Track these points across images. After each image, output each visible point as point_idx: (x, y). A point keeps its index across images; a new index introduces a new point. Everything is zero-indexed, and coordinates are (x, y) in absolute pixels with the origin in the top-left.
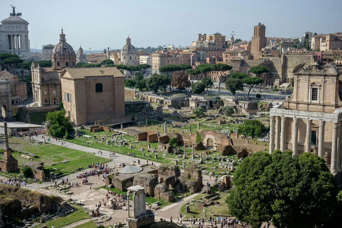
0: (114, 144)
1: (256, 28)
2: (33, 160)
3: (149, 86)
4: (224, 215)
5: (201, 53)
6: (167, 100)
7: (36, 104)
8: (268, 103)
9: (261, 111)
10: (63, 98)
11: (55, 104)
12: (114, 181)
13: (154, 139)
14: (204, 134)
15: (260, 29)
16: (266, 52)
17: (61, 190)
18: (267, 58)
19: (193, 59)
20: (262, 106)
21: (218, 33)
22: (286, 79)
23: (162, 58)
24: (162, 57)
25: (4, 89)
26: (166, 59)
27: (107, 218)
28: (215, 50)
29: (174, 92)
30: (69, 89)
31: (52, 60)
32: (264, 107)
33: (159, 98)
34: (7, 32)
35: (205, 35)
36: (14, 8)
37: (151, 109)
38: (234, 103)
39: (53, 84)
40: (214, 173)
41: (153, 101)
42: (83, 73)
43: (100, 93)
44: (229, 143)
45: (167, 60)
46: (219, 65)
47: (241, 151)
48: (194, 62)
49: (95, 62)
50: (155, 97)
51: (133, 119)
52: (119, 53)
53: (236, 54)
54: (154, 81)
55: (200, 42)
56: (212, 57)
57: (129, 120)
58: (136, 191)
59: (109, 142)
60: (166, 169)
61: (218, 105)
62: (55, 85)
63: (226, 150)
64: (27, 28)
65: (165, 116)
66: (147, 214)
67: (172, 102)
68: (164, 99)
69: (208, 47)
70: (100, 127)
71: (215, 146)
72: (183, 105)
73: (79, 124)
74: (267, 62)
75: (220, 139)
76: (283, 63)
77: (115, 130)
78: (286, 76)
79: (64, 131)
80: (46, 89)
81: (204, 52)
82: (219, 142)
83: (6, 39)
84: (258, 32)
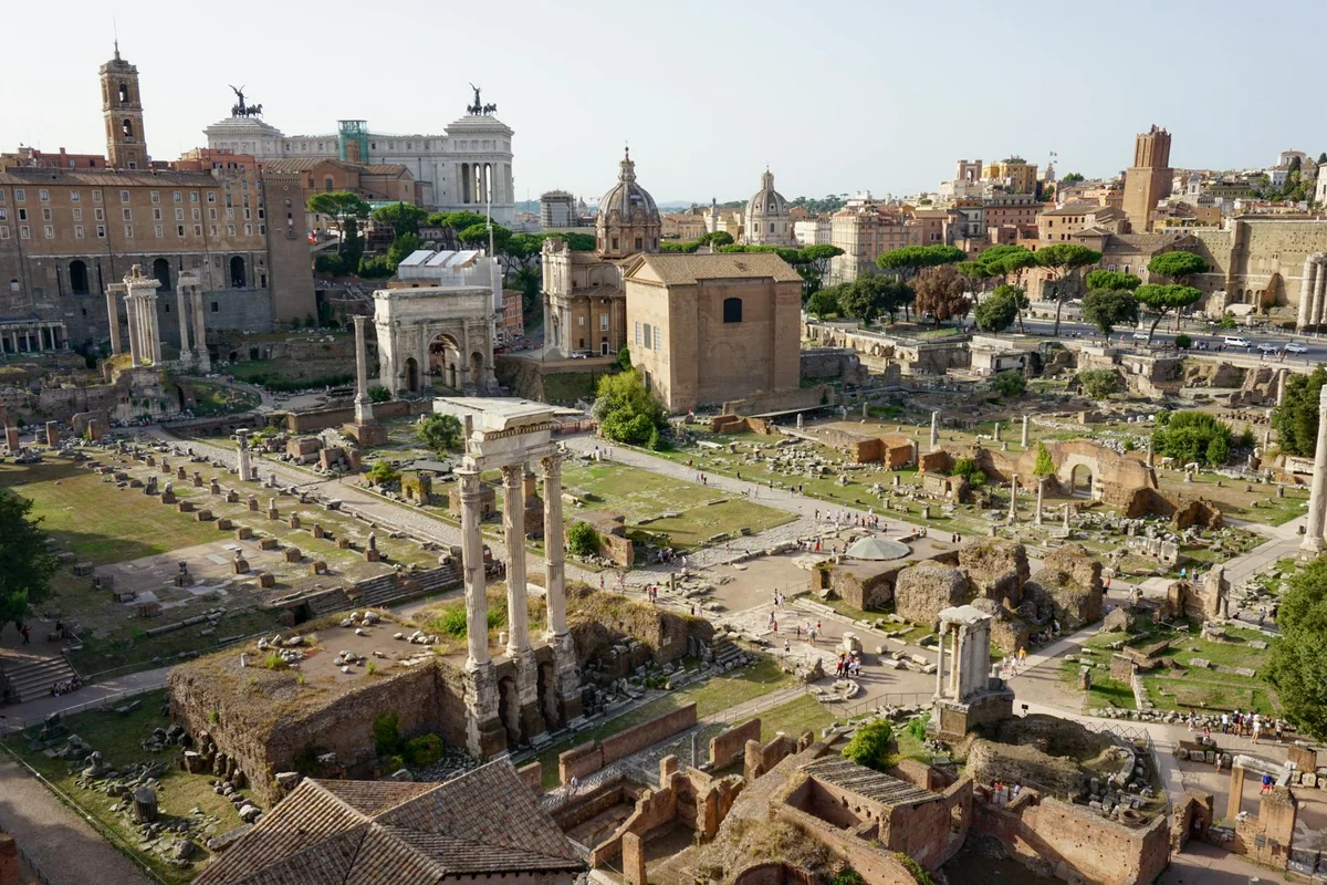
0: (791, 470)
1: (1142, 143)
2: (582, 506)
3: (851, 308)
4: (1212, 706)
5: (972, 214)
6: (906, 348)
7: (555, 352)
8: (1214, 362)
9: (1192, 386)
10: (630, 338)
11: (605, 352)
12: (837, 580)
13: (905, 460)
14: (1062, 453)
15: (1156, 143)
16: (1174, 211)
17: (688, 597)
18: (1181, 229)
19: (950, 233)
20: (1196, 371)
21: (1015, 156)
22: (1241, 291)
23: (863, 227)
24: (864, 224)
25: (477, 310)
26: (874, 231)
27: (851, 688)
28: (1013, 206)
29: (922, 327)
30: (652, 313)
31: (599, 232)
32: (1202, 373)
33: (879, 340)
34: (459, 156)
35: (979, 163)
36: (477, 93)
37: (861, 371)
38: (1109, 360)
39: (602, 298)
40: (1118, 569)
41: (861, 350)
42: (689, 269)
43: (736, 324)
44: (1146, 482)
45: (878, 233)
46: (1061, 250)
47: (1187, 507)
48: (953, 239)
49: (673, 238)
50: (867, 338)
51: (824, 401)
52: (738, 215)
53: (1080, 218)
54: (866, 295)
55: (963, 183)
56: (1005, 226)
57: (813, 403)
58: (967, 624)
59: (775, 462)
60: (986, 553)
61: (1058, 367)
62: (608, 300)
63: (1137, 503)
64: (508, 145)
65: (910, 393)
66: (991, 689)
67: (920, 352)
68: (897, 344)
69: (991, 196)
70: (741, 419)
71: (1098, 489)
72: (953, 364)
73: (676, 409)
74: (1184, 240)
75: (1116, 468)
76: (1236, 245)
77: (785, 431)
78: (1242, 282)
79: (648, 428)
80: (582, 310)
81: (978, 212)
82: (1112, 477)
83: (457, 176)
84: (1148, 154)
